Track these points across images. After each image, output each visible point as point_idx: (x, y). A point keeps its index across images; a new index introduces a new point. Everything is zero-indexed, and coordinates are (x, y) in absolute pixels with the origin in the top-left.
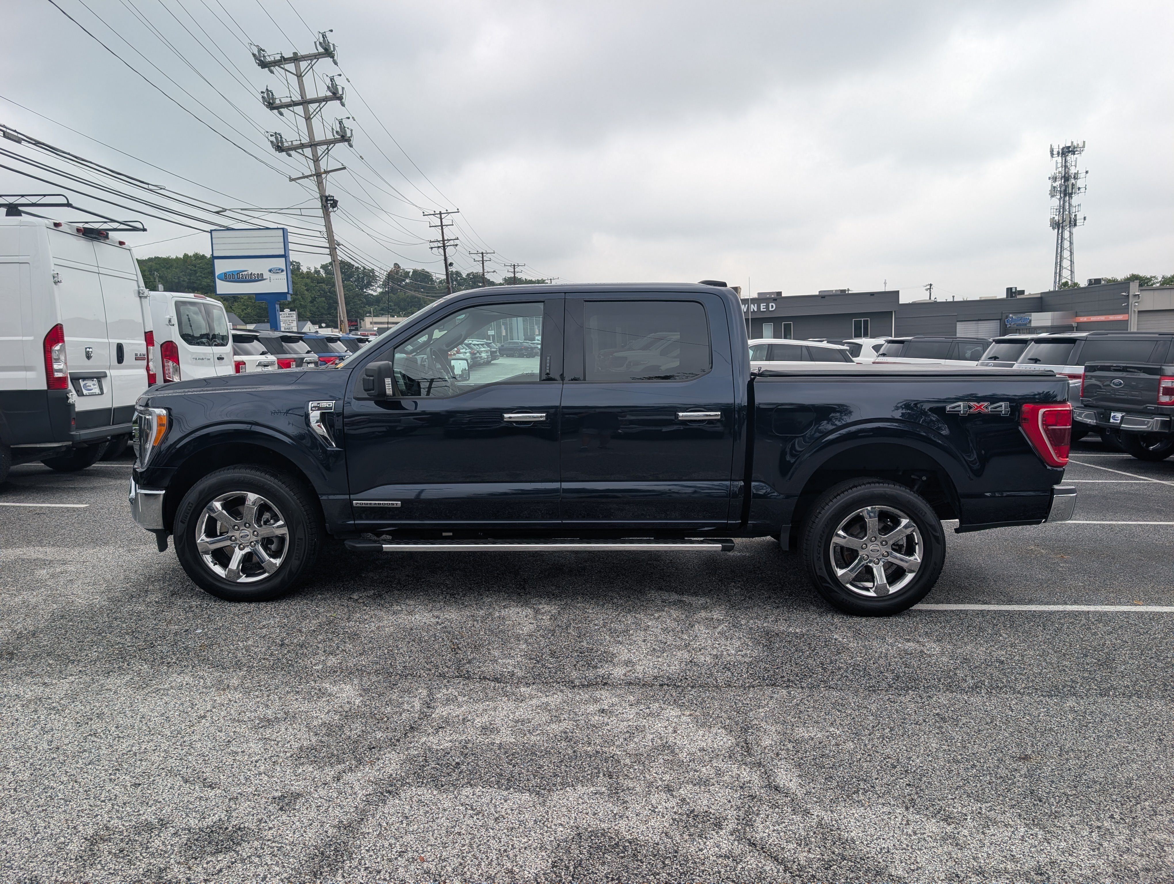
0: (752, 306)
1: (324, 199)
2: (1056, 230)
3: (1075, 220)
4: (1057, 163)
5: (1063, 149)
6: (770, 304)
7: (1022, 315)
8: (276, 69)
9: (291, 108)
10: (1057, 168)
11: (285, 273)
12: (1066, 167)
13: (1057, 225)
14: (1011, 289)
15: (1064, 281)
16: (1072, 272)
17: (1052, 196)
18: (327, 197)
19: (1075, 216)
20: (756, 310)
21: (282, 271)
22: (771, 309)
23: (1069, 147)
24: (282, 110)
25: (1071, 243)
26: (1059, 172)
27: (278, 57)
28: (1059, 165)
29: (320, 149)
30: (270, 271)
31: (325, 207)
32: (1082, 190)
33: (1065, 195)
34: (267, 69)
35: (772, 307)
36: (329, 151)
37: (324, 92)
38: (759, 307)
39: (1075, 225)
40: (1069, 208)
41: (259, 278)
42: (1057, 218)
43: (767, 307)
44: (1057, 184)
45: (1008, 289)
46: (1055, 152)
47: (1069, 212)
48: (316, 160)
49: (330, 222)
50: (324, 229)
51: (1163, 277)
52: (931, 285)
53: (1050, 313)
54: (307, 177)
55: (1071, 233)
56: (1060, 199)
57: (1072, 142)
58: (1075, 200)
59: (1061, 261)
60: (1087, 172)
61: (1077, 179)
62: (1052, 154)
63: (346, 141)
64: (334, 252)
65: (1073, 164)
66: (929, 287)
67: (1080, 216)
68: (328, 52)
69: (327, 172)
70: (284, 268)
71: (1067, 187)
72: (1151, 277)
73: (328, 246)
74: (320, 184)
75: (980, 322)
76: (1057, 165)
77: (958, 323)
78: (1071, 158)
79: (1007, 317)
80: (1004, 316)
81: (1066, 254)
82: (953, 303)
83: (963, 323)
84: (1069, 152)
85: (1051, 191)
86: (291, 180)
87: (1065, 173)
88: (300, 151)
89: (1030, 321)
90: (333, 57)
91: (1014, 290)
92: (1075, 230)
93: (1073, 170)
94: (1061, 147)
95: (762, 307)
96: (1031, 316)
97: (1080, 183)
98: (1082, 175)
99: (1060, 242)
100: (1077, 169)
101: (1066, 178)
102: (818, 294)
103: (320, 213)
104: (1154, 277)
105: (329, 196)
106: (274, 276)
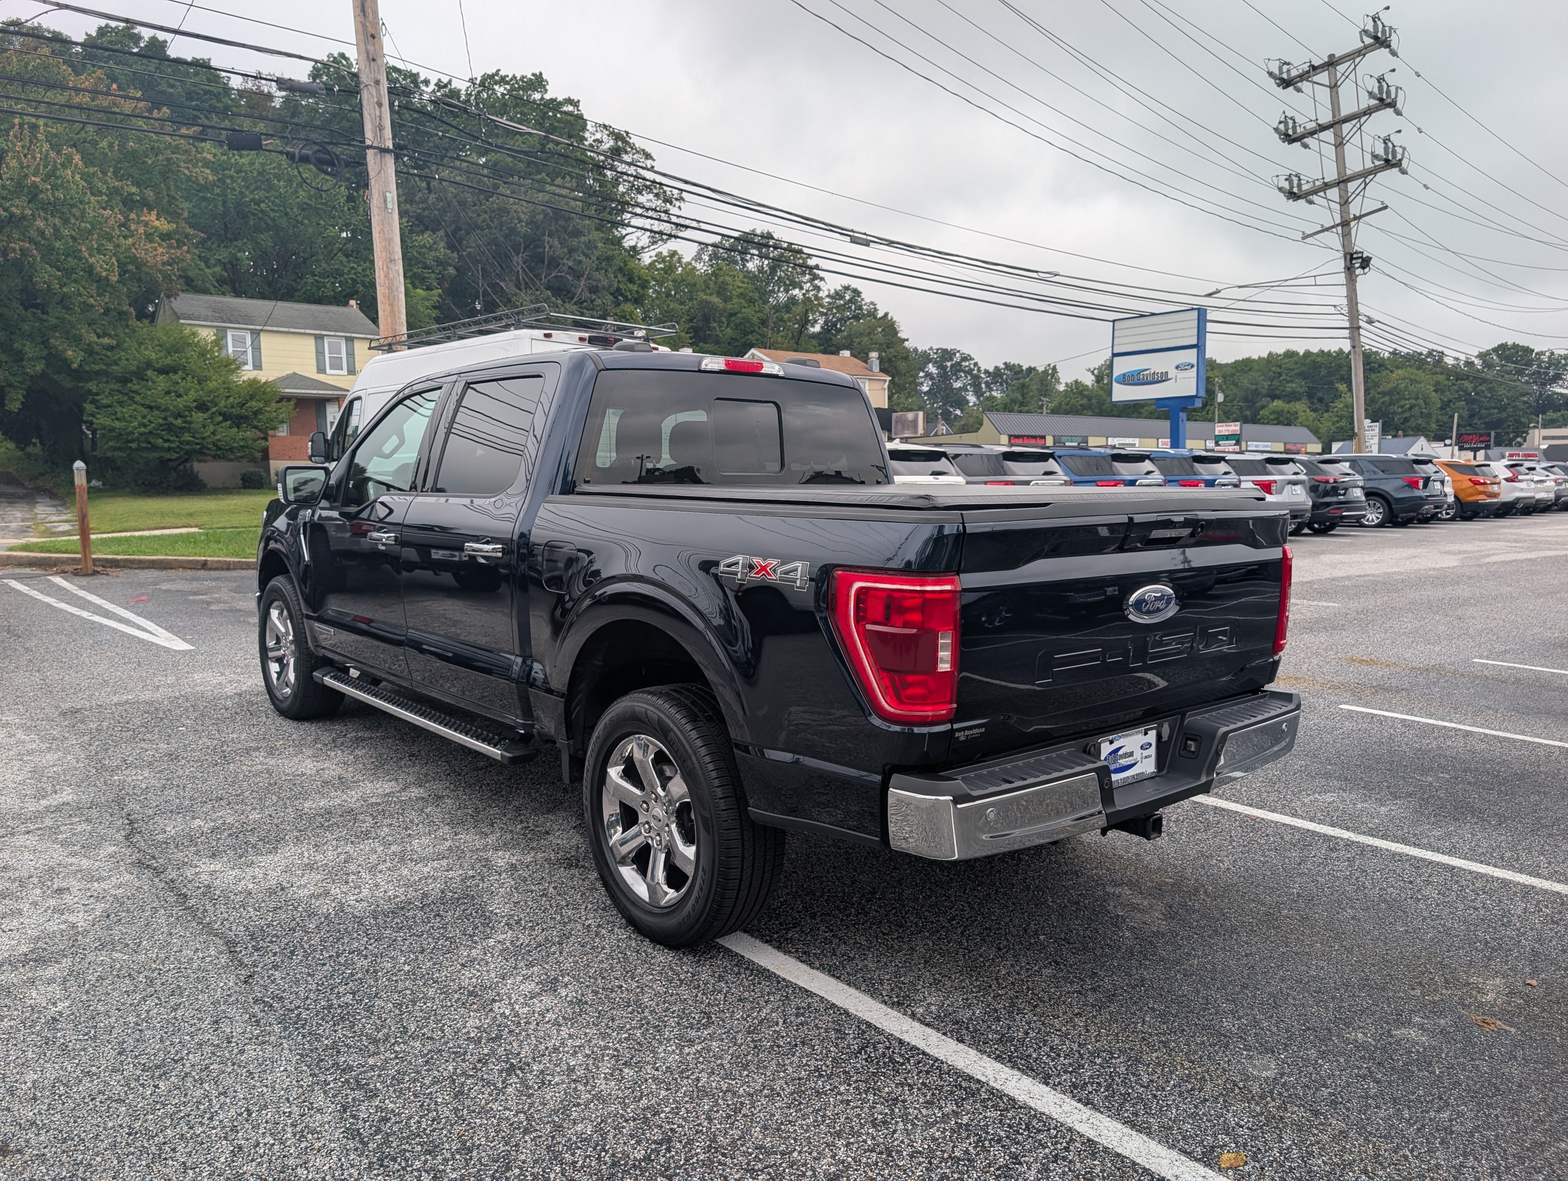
1: (1348, 257)
8: (1305, 85)
9: (1316, 136)
11: (1195, 369)
18: (1352, 255)
21: (1192, 366)
24: (1306, 140)
27: (1306, 67)
29: (1352, 186)
30: (1177, 367)
31: (1349, 269)
34: (1291, 88)
36: (1366, 185)
37: (1367, 102)
41: (1163, 378)
48: (1345, 203)
49: (1355, 290)
50: (1345, 301)
54: (1327, 229)
63: (1394, 166)
64: (1356, 334)
68: (1380, 41)
69: (1357, 218)
70: (1195, 363)
73: (1347, 325)
74: (1346, 236)
86: (1305, 237)
88: (1322, 194)
90: (1389, 46)
103: (1342, 278)
105: (1356, 253)
106: (1181, 374)
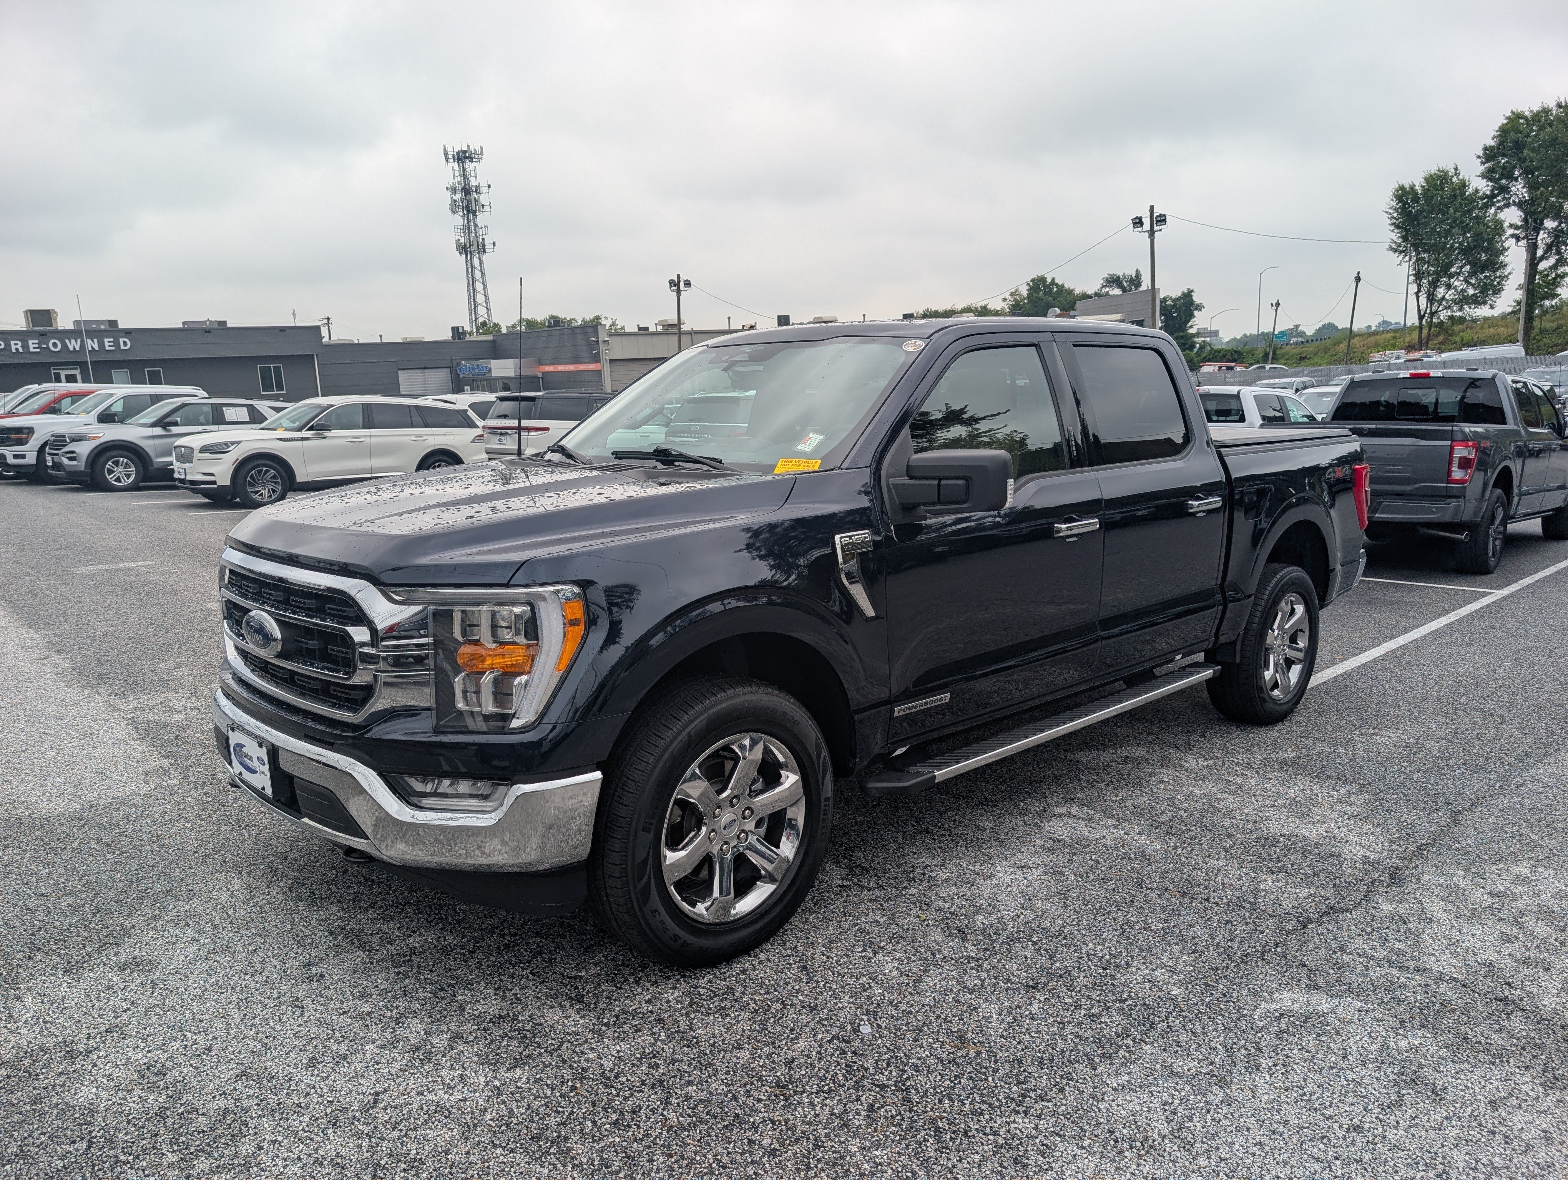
0: (89, 341)
2: (464, 256)
3: (484, 245)
4: (454, 170)
5: (458, 153)
6: (121, 340)
7: (477, 362)
10: (454, 177)
12: (465, 176)
13: (464, 249)
14: (458, 328)
15: (481, 320)
16: (488, 310)
17: (454, 212)
19: (483, 239)
20: (96, 348)
22: (123, 347)
23: (465, 152)
25: (483, 274)
26: (459, 183)
28: (457, 173)
32: (487, 208)
33: (468, 212)
35: (125, 343)
38: (101, 344)
39: (484, 251)
40: (475, 229)
42: (462, 240)
43: (116, 344)
44: (458, 197)
45: (453, 328)
46: (450, 156)
47: (476, 233)
51: (583, 320)
52: (328, 319)
53: (512, 360)
55: (481, 262)
56: (463, 217)
57: (468, 146)
58: (481, 219)
59: (474, 295)
60: (489, 186)
61: (479, 193)
62: (447, 159)
65: (473, 174)
66: (326, 321)
67: (488, 241)
71: (469, 202)
72: (571, 320)
75: (426, 371)
76: (454, 173)
77: (400, 372)
78: (469, 165)
79: (458, 364)
80: (455, 362)
81: (479, 286)
82: (382, 344)
83: (406, 371)
84: (466, 158)
85: (451, 205)
87: (465, 185)
89: (490, 370)
91: (461, 330)
92: (485, 257)
93: (473, 182)
94: (456, 151)
95: (107, 344)
96: (490, 363)
97: (483, 199)
98: (484, 189)
99: (470, 271)
100: (478, 181)
101: (467, 191)
102: (181, 326)
104: (574, 319)
